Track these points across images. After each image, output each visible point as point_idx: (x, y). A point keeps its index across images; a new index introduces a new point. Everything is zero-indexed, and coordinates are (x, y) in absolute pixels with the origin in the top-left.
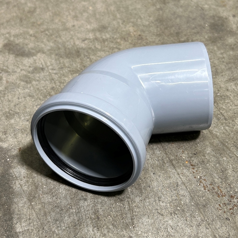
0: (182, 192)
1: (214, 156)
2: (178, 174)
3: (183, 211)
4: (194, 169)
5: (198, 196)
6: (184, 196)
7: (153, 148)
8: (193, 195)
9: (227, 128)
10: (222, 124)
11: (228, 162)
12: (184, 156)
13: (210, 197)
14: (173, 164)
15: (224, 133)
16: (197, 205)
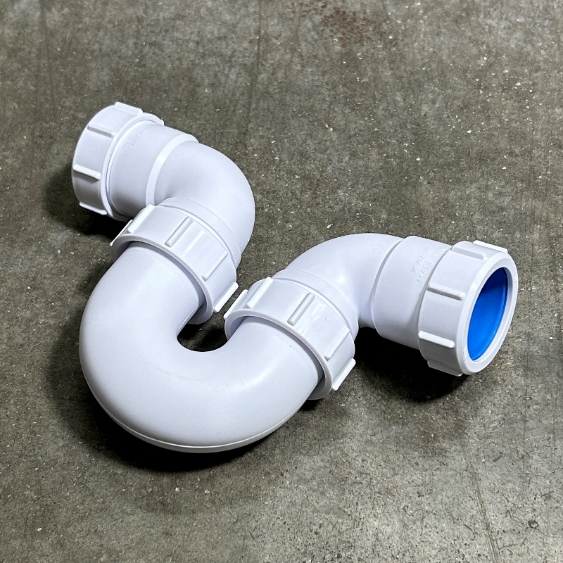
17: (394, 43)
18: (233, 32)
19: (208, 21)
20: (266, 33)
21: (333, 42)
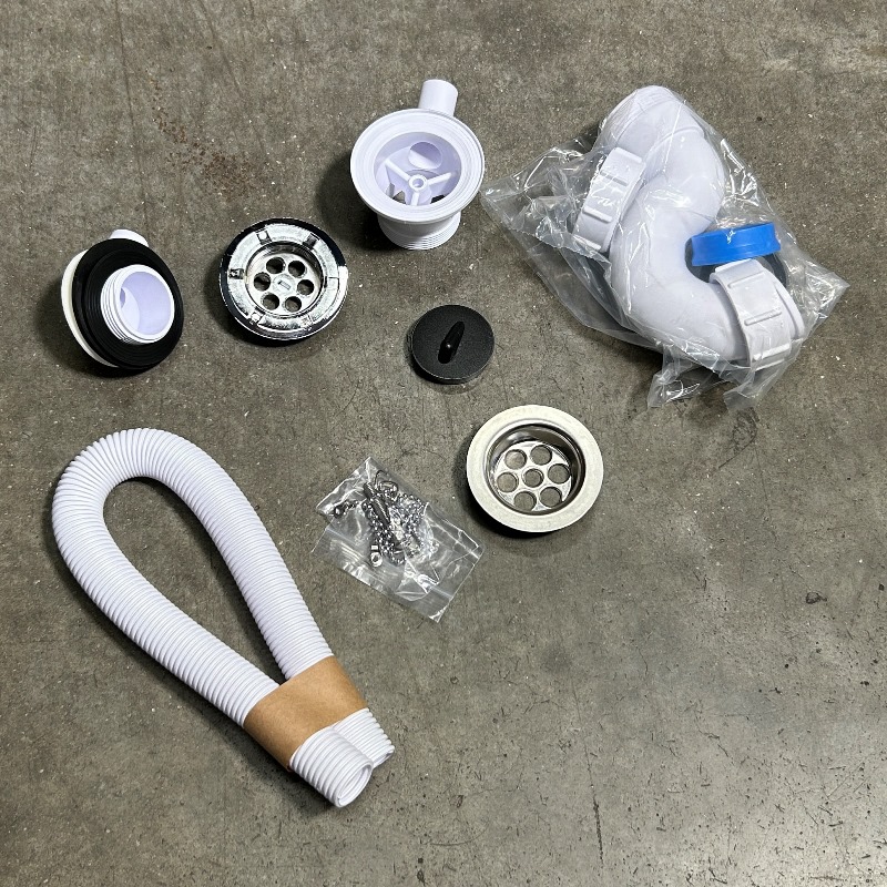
0: (122, 128)
1: (200, 78)
2: (129, 99)
3: (113, 154)
4: (157, 94)
5: (145, 137)
6: (122, 133)
7: (105, 51)
8: (138, 133)
9: (247, 32)
10: (242, 25)
11: (218, 92)
12: (151, 72)
13: (164, 140)
14: (127, 83)
15: (236, 41)
16: (137, 148)
17: (277, 190)
18: (118, 200)
19: (89, 190)
20: (150, 196)
21: (218, 196)
